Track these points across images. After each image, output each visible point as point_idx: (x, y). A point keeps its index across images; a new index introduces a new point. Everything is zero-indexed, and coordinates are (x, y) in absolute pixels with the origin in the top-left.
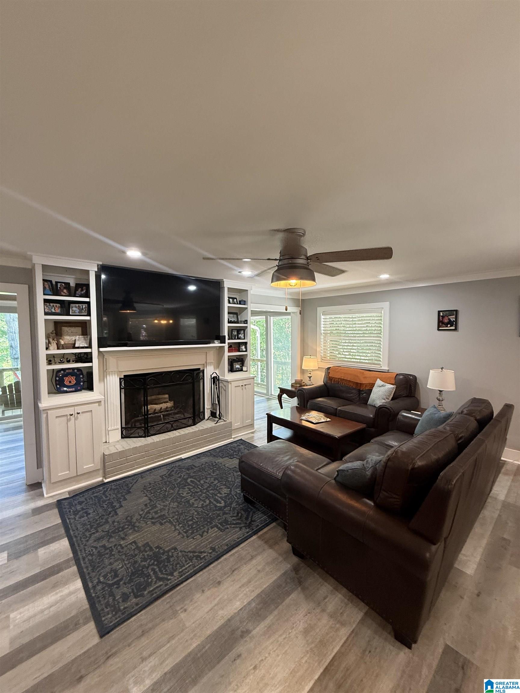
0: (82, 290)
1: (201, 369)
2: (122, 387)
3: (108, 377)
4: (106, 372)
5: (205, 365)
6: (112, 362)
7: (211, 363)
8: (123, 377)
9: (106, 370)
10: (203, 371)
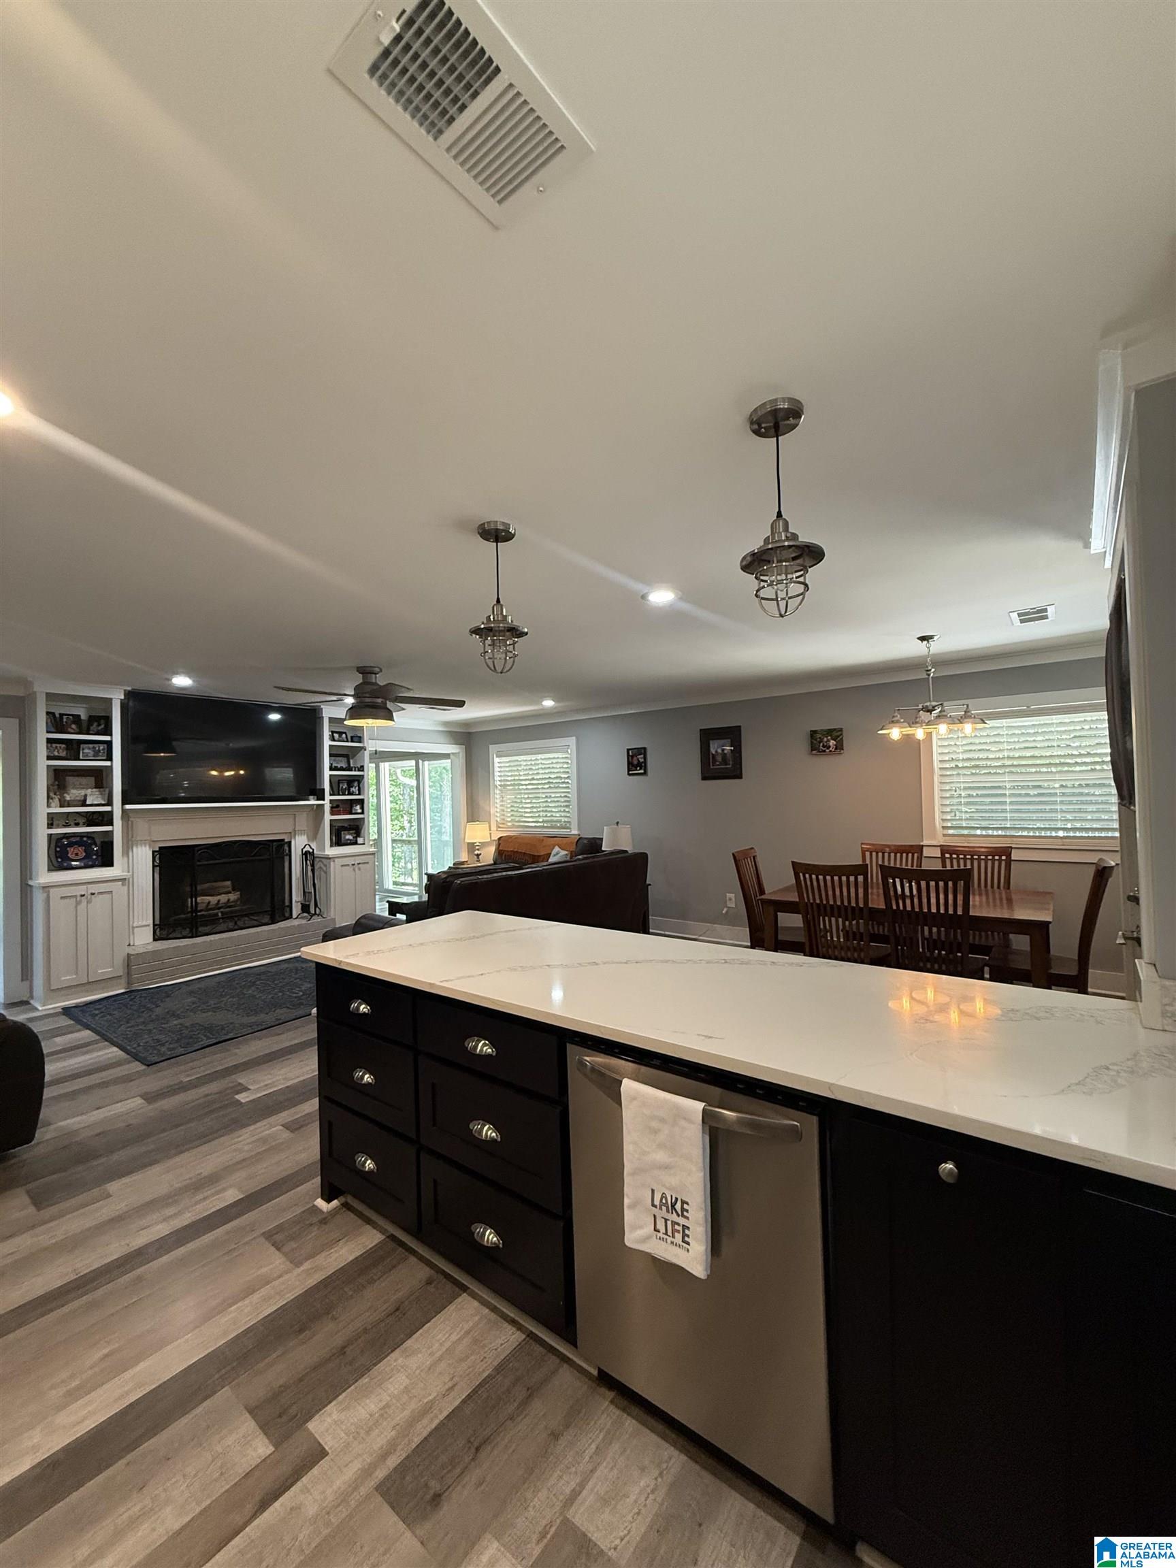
0: (99, 725)
1: (286, 840)
2: (156, 864)
3: (135, 849)
4: (132, 841)
5: (293, 834)
6: (141, 826)
7: (302, 832)
8: (157, 849)
9: (132, 837)
10: (289, 843)
